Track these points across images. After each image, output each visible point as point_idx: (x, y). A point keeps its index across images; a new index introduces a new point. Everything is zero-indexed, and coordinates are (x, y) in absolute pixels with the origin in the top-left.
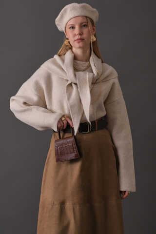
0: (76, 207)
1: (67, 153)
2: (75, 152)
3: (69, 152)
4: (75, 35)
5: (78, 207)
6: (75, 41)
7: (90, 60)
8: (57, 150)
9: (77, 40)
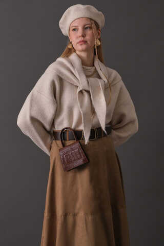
0: (88, 218)
1: (75, 160)
2: (82, 156)
3: (76, 158)
4: (77, 37)
5: (90, 218)
6: (78, 43)
7: (95, 65)
8: (64, 158)
9: (80, 42)
